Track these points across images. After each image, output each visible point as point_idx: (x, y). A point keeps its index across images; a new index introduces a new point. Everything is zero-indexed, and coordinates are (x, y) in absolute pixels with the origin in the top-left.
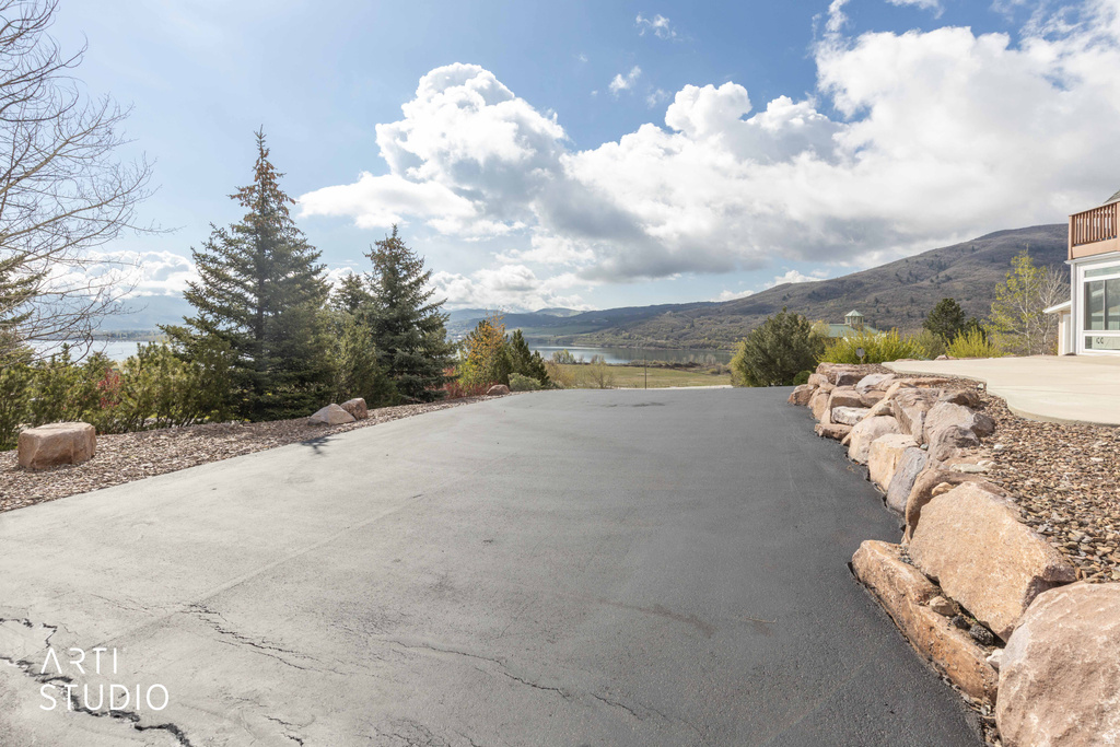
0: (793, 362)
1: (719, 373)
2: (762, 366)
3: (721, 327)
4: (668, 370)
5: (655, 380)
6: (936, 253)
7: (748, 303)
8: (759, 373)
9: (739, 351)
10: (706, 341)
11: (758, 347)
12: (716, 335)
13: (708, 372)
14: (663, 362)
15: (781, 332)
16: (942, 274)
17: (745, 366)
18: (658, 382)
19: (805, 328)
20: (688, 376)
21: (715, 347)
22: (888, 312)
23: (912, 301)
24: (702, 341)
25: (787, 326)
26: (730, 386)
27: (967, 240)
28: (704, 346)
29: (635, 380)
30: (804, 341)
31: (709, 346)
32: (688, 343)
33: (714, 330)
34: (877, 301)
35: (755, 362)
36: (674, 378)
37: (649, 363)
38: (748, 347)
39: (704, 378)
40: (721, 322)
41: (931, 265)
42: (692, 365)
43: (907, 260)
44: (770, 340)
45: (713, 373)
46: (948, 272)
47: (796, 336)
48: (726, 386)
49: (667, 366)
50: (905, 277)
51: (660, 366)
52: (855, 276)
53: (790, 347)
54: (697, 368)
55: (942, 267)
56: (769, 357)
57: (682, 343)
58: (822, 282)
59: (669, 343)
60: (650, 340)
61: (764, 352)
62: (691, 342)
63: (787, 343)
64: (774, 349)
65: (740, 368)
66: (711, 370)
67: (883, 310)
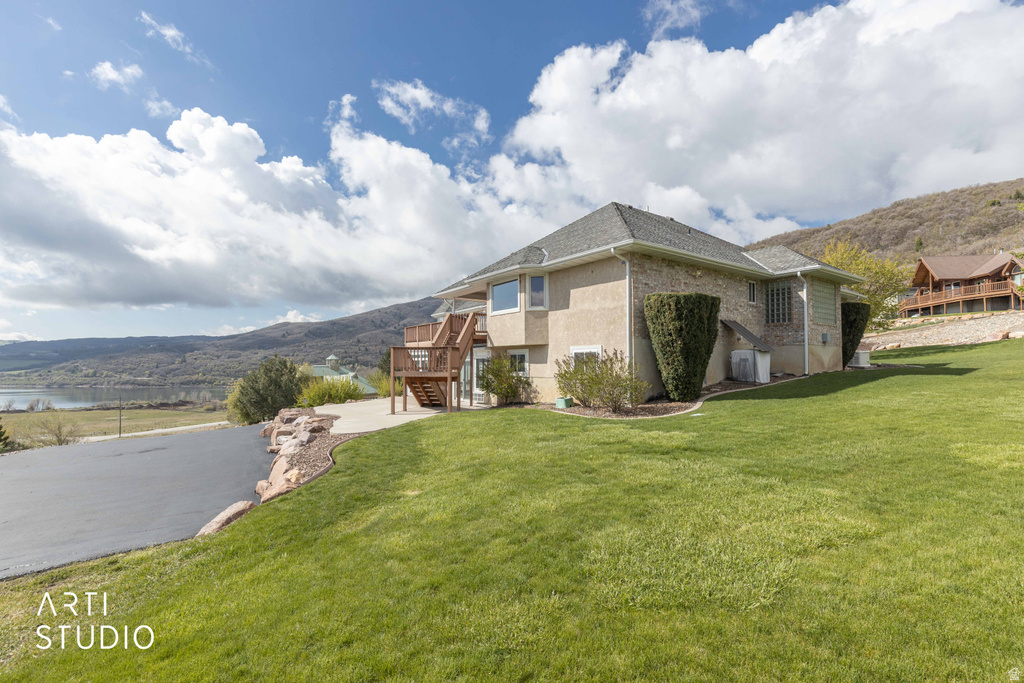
0: (282, 399)
1: (214, 410)
2: (255, 404)
3: (218, 362)
4: (152, 411)
5: (133, 423)
6: (398, 307)
7: (247, 339)
8: (252, 410)
9: (234, 391)
10: (200, 377)
11: (252, 388)
12: (211, 370)
13: (202, 410)
14: (144, 403)
15: (272, 374)
16: (401, 323)
17: (238, 404)
18: (137, 426)
19: (293, 370)
20: (177, 415)
21: (210, 383)
22: (367, 350)
23: (383, 342)
24: (195, 377)
25: (277, 370)
26: (227, 422)
27: (417, 300)
28: (199, 382)
29: (104, 425)
30: (291, 382)
31: (203, 382)
32: (177, 380)
33: (211, 364)
34: (359, 341)
35: (249, 401)
36: (158, 420)
37: (124, 404)
38: (243, 388)
39: (196, 416)
40: (218, 357)
41: (395, 315)
42: (183, 403)
43: (379, 311)
44: (262, 381)
45: (208, 410)
46: (405, 321)
47: (284, 378)
48: (223, 423)
49: (150, 407)
50: (378, 322)
51: (141, 407)
52: (343, 319)
53: (280, 386)
54: (189, 406)
55: (402, 318)
56: (261, 396)
57: (170, 379)
58: (316, 323)
59: (152, 380)
60: (125, 377)
61: (257, 392)
62: (182, 378)
63: (276, 383)
64: (266, 388)
65: (236, 406)
66: (205, 407)
67: (363, 349)
